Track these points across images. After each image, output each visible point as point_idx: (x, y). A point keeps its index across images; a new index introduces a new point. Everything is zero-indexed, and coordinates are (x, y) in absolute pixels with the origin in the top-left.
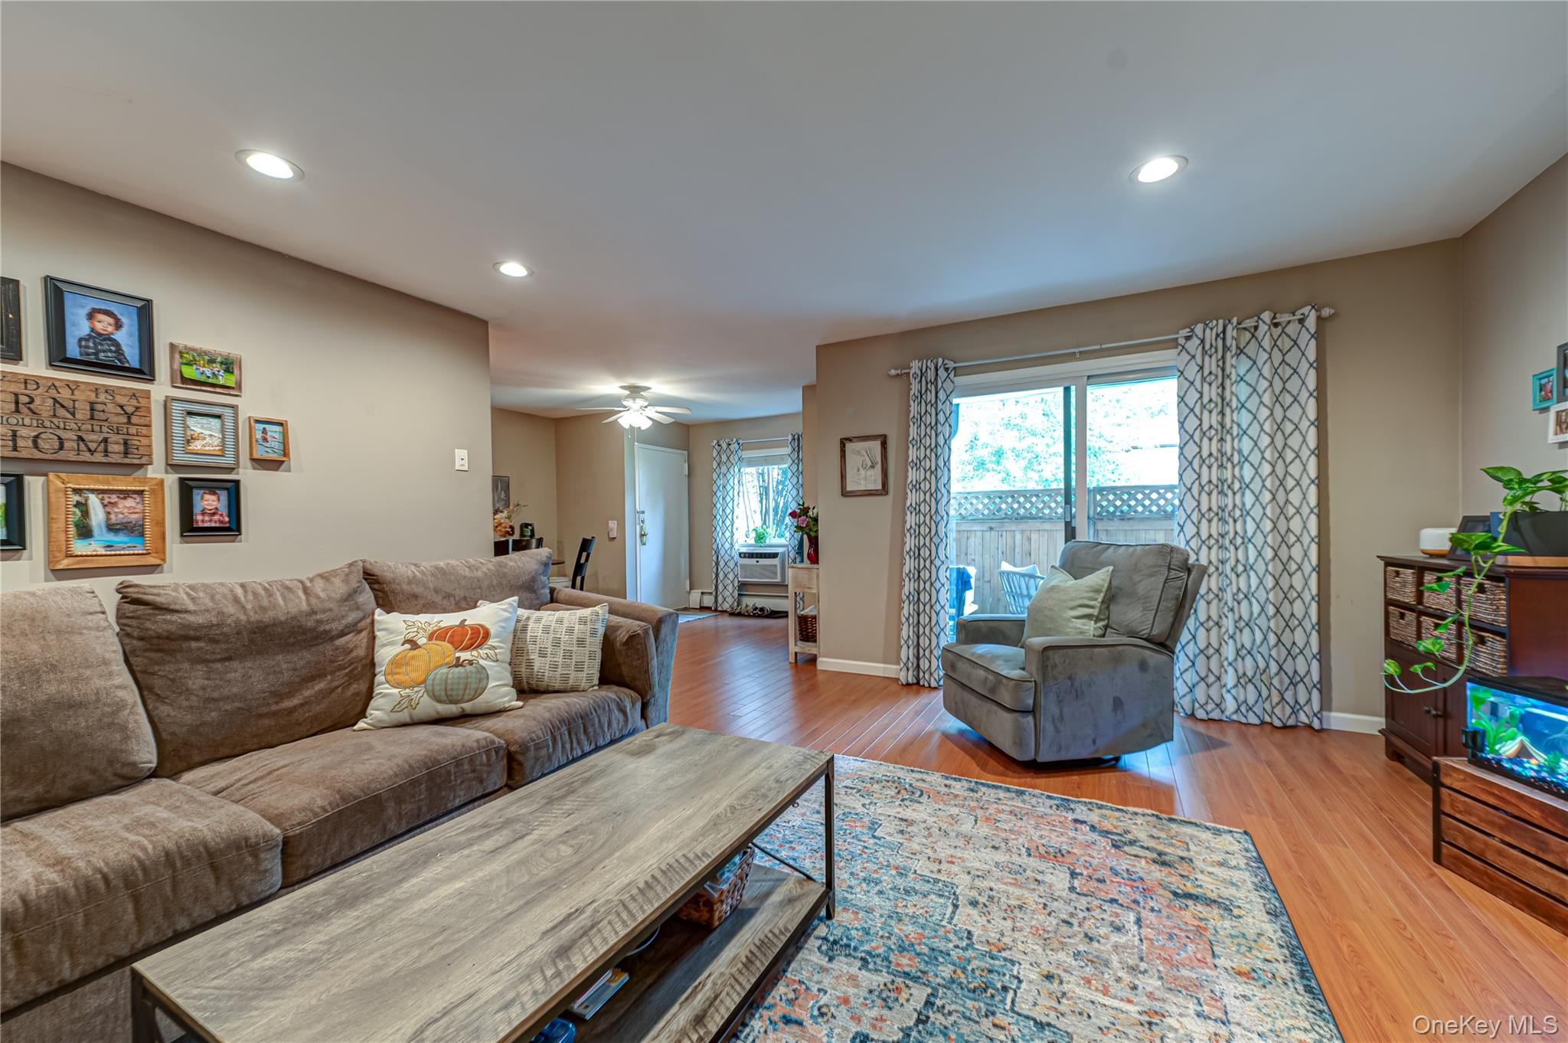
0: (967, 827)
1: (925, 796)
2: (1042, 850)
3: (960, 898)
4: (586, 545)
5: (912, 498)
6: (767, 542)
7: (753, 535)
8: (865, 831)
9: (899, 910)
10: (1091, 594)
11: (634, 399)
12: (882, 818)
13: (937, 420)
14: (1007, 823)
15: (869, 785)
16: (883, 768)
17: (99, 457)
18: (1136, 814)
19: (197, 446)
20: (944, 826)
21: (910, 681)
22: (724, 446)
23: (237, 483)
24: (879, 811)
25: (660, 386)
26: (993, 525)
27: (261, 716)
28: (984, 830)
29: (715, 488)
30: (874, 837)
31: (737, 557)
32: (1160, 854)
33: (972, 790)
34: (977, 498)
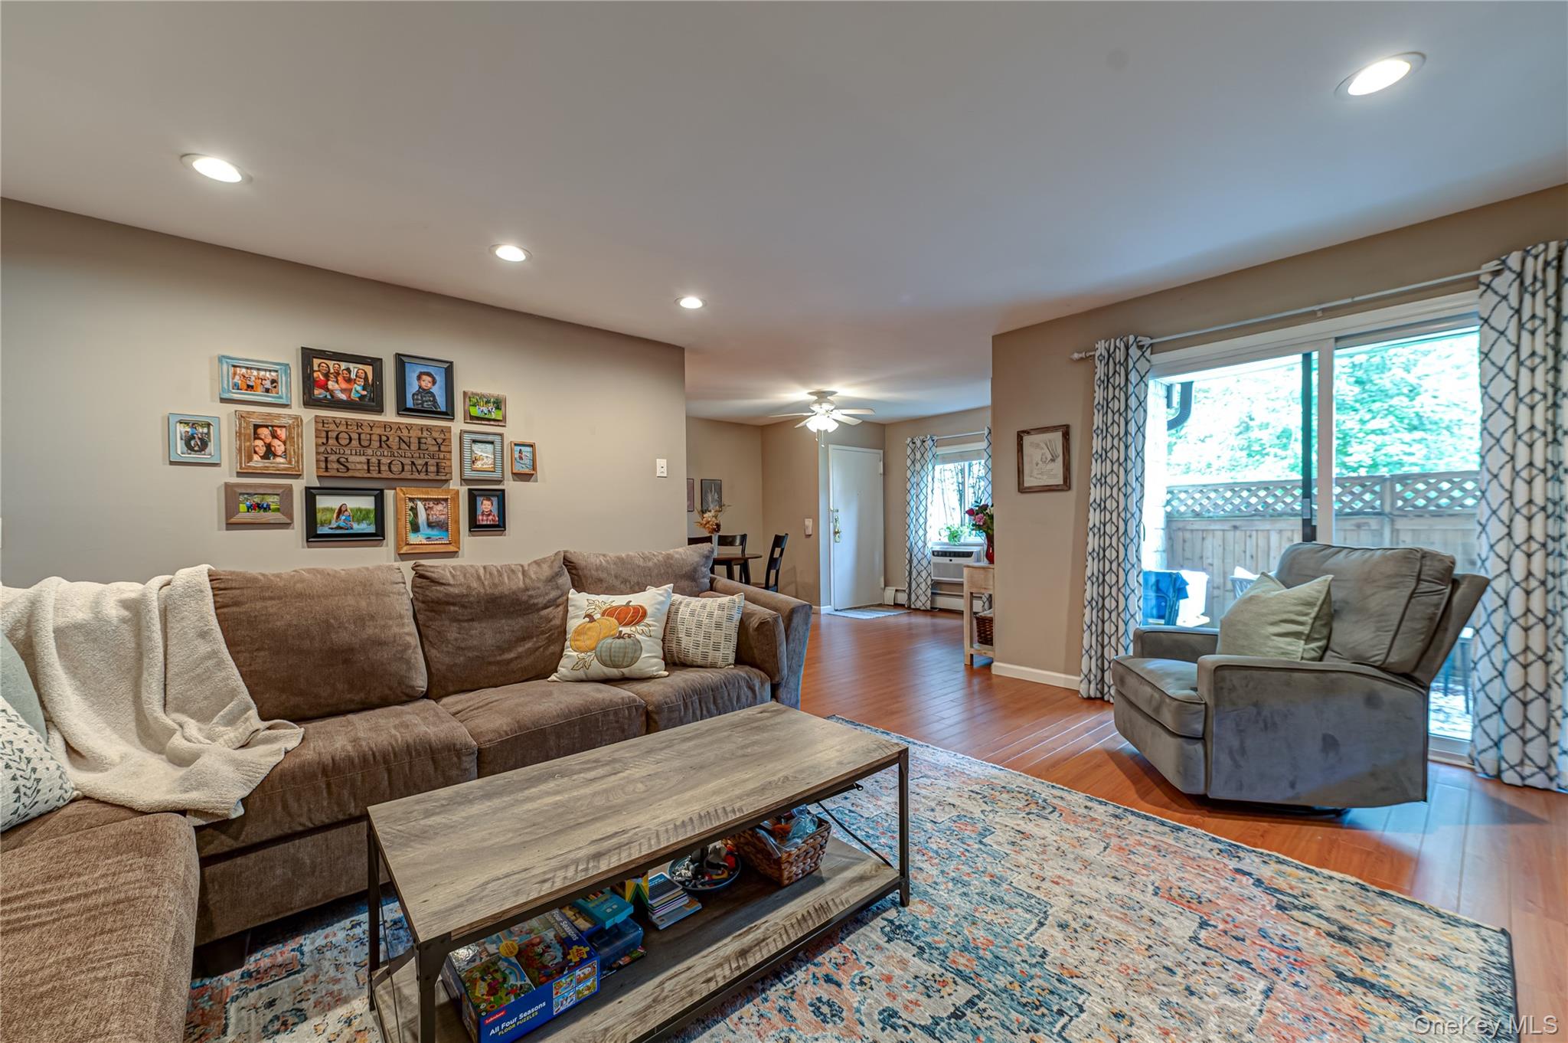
0: (1092, 852)
1: (1057, 814)
2: (1175, 892)
3: (1050, 918)
4: (779, 541)
5: (1096, 493)
6: (962, 541)
7: (947, 533)
8: (973, 836)
9: (977, 915)
10: (1300, 608)
11: (820, 404)
12: (997, 826)
13: (1127, 405)
14: (1145, 855)
15: (998, 793)
16: (1021, 778)
17: (423, 476)
18: (1331, 878)
19: (478, 465)
20: (1065, 847)
21: (1092, 694)
22: (918, 443)
23: (503, 491)
24: (997, 820)
25: (845, 389)
26: (1238, 524)
27: (490, 663)
28: (1111, 858)
29: (909, 486)
30: (981, 842)
31: (930, 555)
32: (1342, 928)
33: (1116, 816)
34: (1216, 491)
